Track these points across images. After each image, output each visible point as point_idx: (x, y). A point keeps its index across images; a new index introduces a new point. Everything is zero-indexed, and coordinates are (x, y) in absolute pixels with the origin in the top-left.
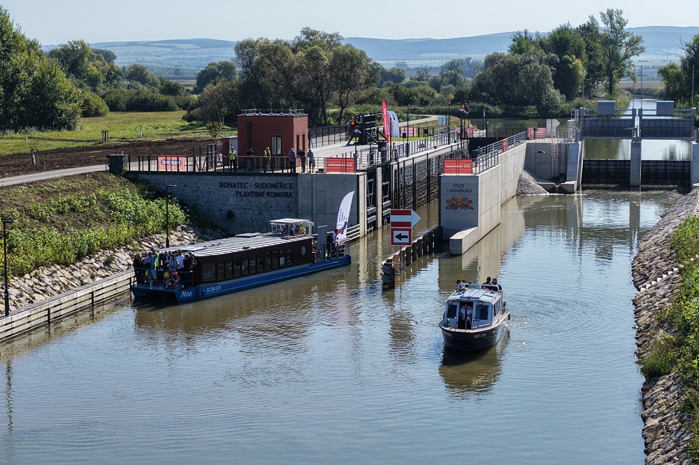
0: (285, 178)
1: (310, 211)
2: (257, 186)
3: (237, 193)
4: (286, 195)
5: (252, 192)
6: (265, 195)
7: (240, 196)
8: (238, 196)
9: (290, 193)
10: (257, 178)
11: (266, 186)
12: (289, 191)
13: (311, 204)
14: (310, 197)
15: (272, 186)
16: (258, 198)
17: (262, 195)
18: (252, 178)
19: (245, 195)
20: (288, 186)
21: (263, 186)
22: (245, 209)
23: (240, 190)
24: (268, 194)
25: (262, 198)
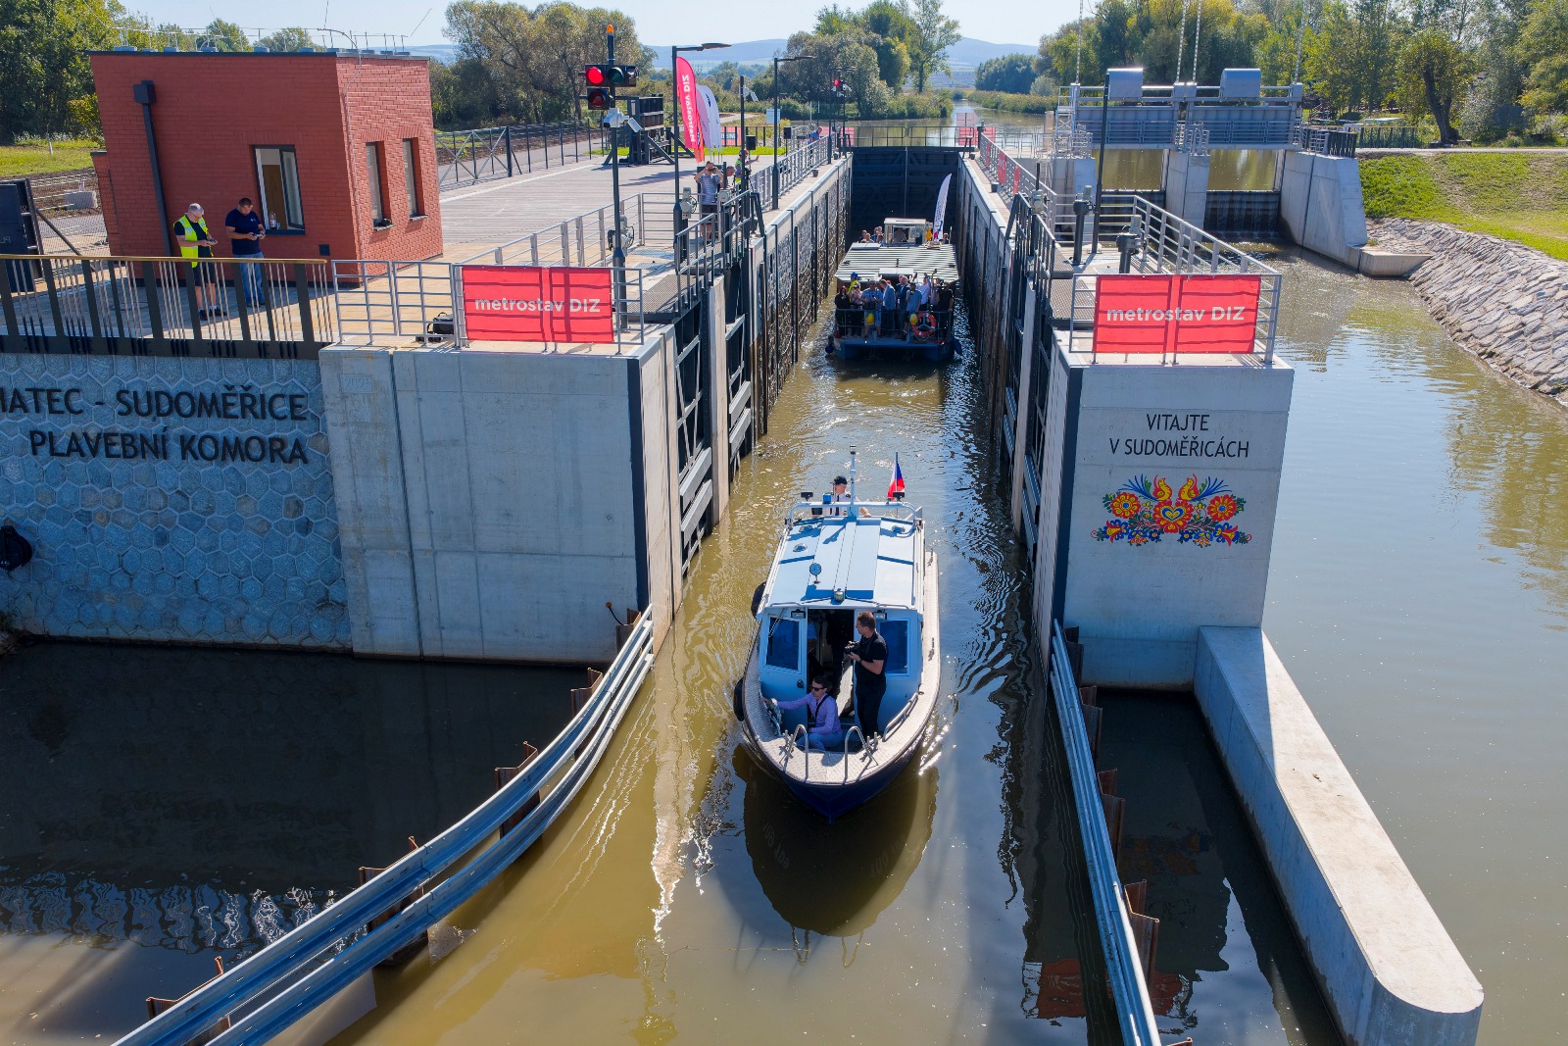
0: (261, 365)
1: (400, 538)
2: (128, 401)
3: (39, 440)
4: (273, 450)
5: (107, 437)
6: (175, 447)
7: (53, 452)
8: (44, 450)
9: (297, 445)
10: (124, 364)
11: (174, 404)
12: (289, 431)
13: (396, 505)
14: (393, 469)
15: (205, 406)
16: (140, 466)
17: (157, 448)
18: (99, 364)
19: (74, 447)
20: (282, 407)
21: (158, 403)
22: (86, 516)
23: (46, 422)
24: (187, 445)
25: (159, 465)
